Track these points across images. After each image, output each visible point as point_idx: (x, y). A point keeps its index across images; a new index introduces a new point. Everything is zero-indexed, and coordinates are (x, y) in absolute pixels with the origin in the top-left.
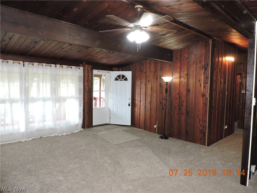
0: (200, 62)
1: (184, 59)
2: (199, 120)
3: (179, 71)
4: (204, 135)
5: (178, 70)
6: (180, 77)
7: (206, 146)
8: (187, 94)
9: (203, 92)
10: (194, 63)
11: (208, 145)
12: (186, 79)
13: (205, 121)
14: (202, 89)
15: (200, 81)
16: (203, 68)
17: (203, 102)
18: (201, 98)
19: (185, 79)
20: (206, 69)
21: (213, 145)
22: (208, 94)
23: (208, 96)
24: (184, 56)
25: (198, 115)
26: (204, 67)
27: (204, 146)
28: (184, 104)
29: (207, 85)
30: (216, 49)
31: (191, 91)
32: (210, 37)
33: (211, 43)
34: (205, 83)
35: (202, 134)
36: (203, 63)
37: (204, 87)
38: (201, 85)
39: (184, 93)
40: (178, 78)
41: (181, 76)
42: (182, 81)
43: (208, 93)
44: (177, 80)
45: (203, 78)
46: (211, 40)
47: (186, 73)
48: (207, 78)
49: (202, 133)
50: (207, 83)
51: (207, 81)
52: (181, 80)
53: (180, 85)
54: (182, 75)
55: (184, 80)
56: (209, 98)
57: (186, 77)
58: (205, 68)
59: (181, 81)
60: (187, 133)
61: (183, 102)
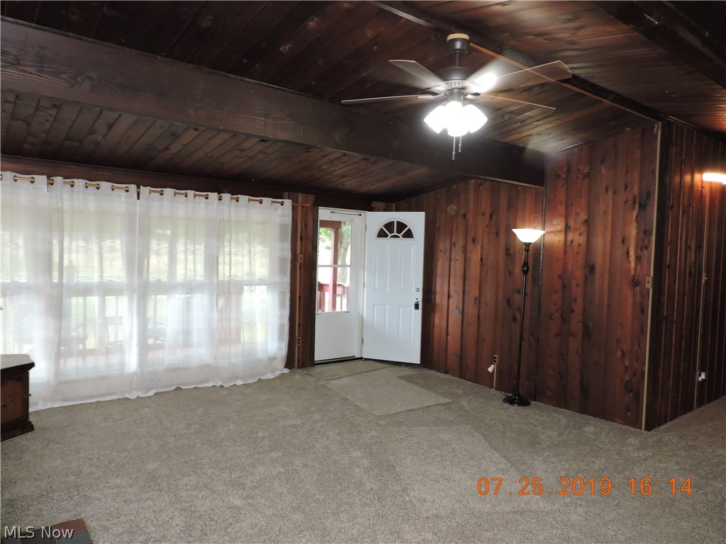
0: (626, 187)
1: (577, 177)
2: (620, 353)
3: (563, 213)
4: (638, 398)
5: (562, 209)
6: (567, 229)
7: (641, 429)
8: (586, 277)
9: (633, 272)
10: (607, 189)
11: (649, 428)
12: (585, 235)
13: (639, 358)
14: (633, 265)
15: (626, 242)
16: (634, 203)
17: (634, 303)
18: (628, 292)
19: (581, 234)
20: (645, 208)
21: (662, 428)
22: (650, 279)
23: (649, 286)
24: (579, 170)
25: (618, 340)
26: (637, 202)
27: (636, 430)
28: (578, 307)
29: (645, 252)
30: (673, 150)
31: (598, 269)
32: (655, 114)
33: (659, 132)
34: (641, 247)
35: (631, 395)
36: (636, 190)
37: (638, 258)
38: (628, 253)
39: (579, 274)
40: (560, 231)
41: (570, 228)
42: (572, 242)
43: (649, 276)
44: (558, 239)
45: (633, 232)
46: (660, 124)
47: (583, 217)
48: (647, 233)
49: (630, 392)
50: (647, 248)
51: (646, 241)
52: (570, 237)
53: (565, 252)
54: (572, 223)
55: (577, 238)
56: (651, 290)
57: (583, 228)
58: (640, 205)
59: (569, 242)
60: (584, 389)
61: (576, 301)
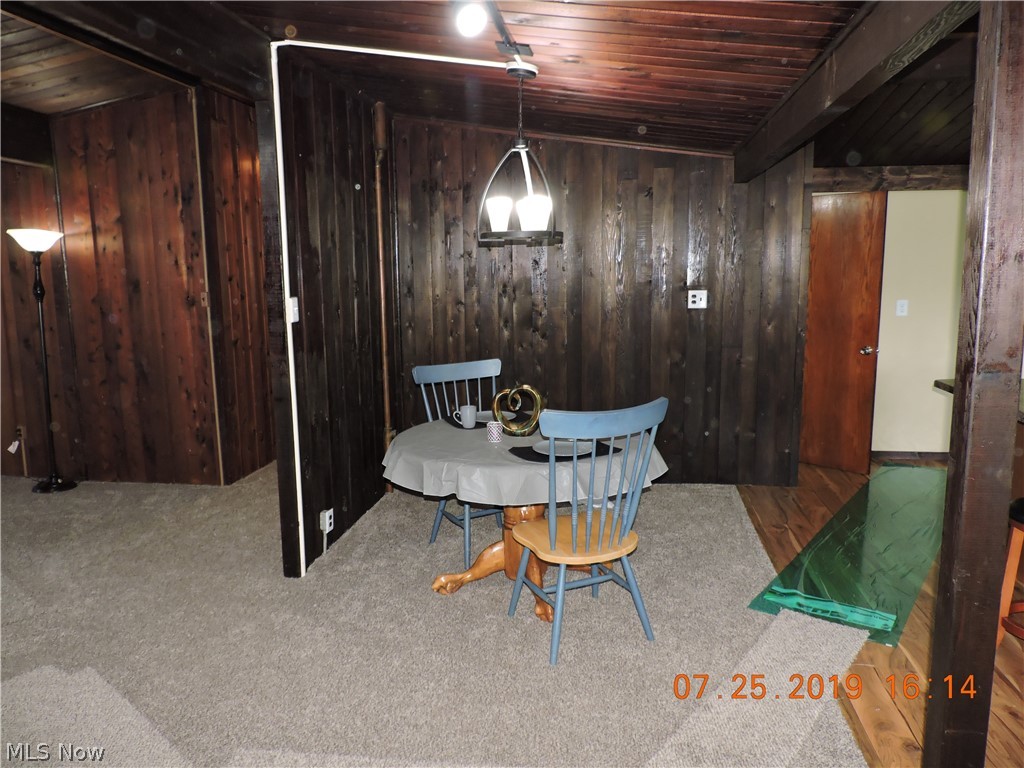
0: (164, 173)
1: (100, 156)
2: (184, 395)
3: (88, 207)
4: (212, 448)
5: (84, 201)
6: (95, 231)
7: (219, 484)
8: (131, 300)
9: (186, 287)
10: (140, 175)
11: (229, 481)
12: (120, 240)
13: (207, 398)
14: (185, 278)
15: (172, 249)
16: (176, 195)
17: (193, 328)
18: (182, 312)
19: (115, 238)
20: (189, 202)
21: (247, 478)
22: (205, 295)
23: (206, 303)
24: (100, 144)
25: (180, 379)
26: (180, 195)
27: (217, 487)
28: (126, 340)
29: (196, 259)
30: (215, 127)
31: (144, 287)
32: (192, 80)
33: (194, 101)
34: (193, 254)
35: (204, 445)
36: (176, 178)
37: (190, 269)
38: (176, 262)
39: (120, 295)
40: (86, 234)
41: (99, 228)
42: (104, 249)
43: (204, 291)
44: (83, 245)
45: (181, 235)
46: (193, 90)
47: (115, 214)
48: (195, 235)
49: (203, 441)
50: (197, 255)
51: (196, 246)
52: (101, 241)
53: (97, 264)
54: (100, 222)
55: (111, 243)
56: (208, 309)
57: (117, 230)
58: (184, 199)
59: (100, 249)
60: (149, 450)
61: (120, 331)
